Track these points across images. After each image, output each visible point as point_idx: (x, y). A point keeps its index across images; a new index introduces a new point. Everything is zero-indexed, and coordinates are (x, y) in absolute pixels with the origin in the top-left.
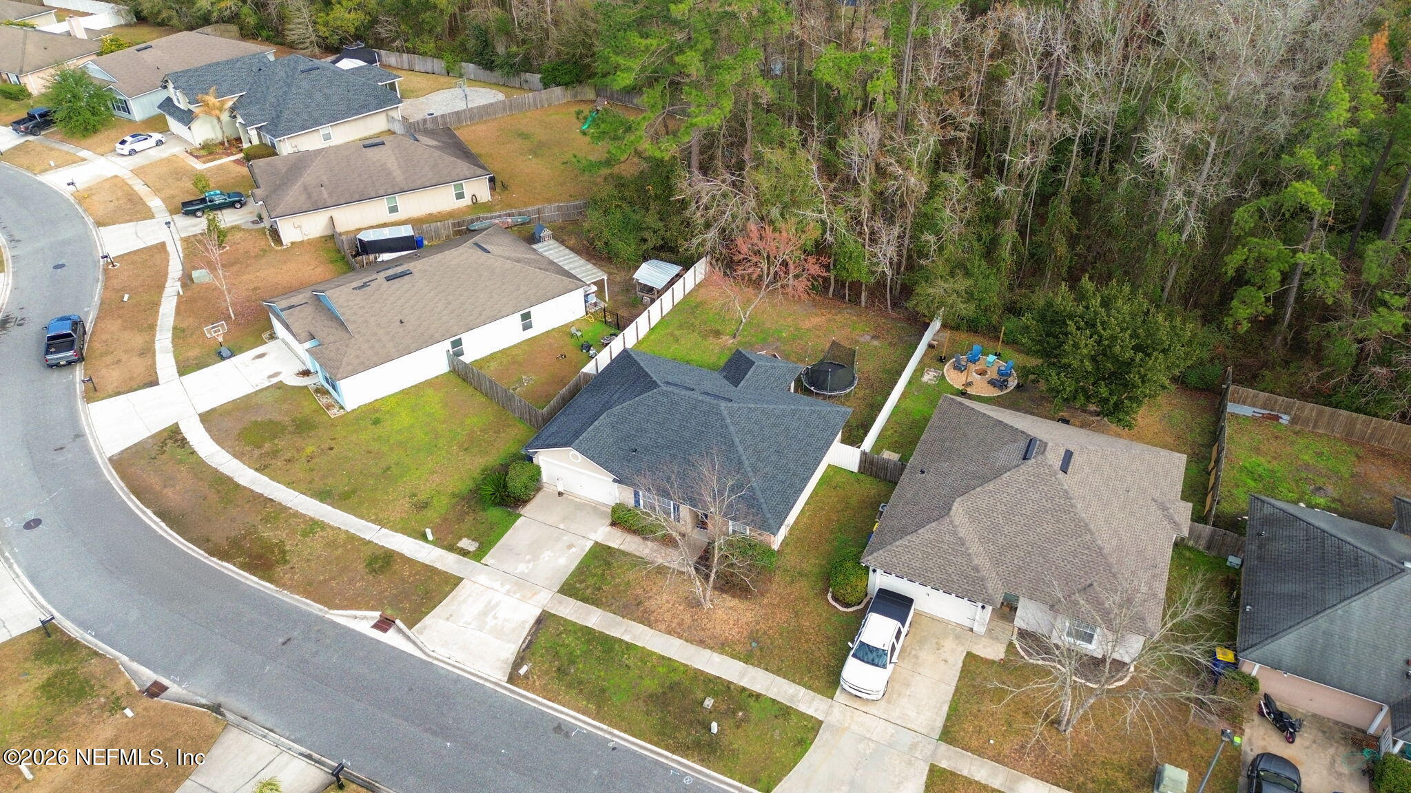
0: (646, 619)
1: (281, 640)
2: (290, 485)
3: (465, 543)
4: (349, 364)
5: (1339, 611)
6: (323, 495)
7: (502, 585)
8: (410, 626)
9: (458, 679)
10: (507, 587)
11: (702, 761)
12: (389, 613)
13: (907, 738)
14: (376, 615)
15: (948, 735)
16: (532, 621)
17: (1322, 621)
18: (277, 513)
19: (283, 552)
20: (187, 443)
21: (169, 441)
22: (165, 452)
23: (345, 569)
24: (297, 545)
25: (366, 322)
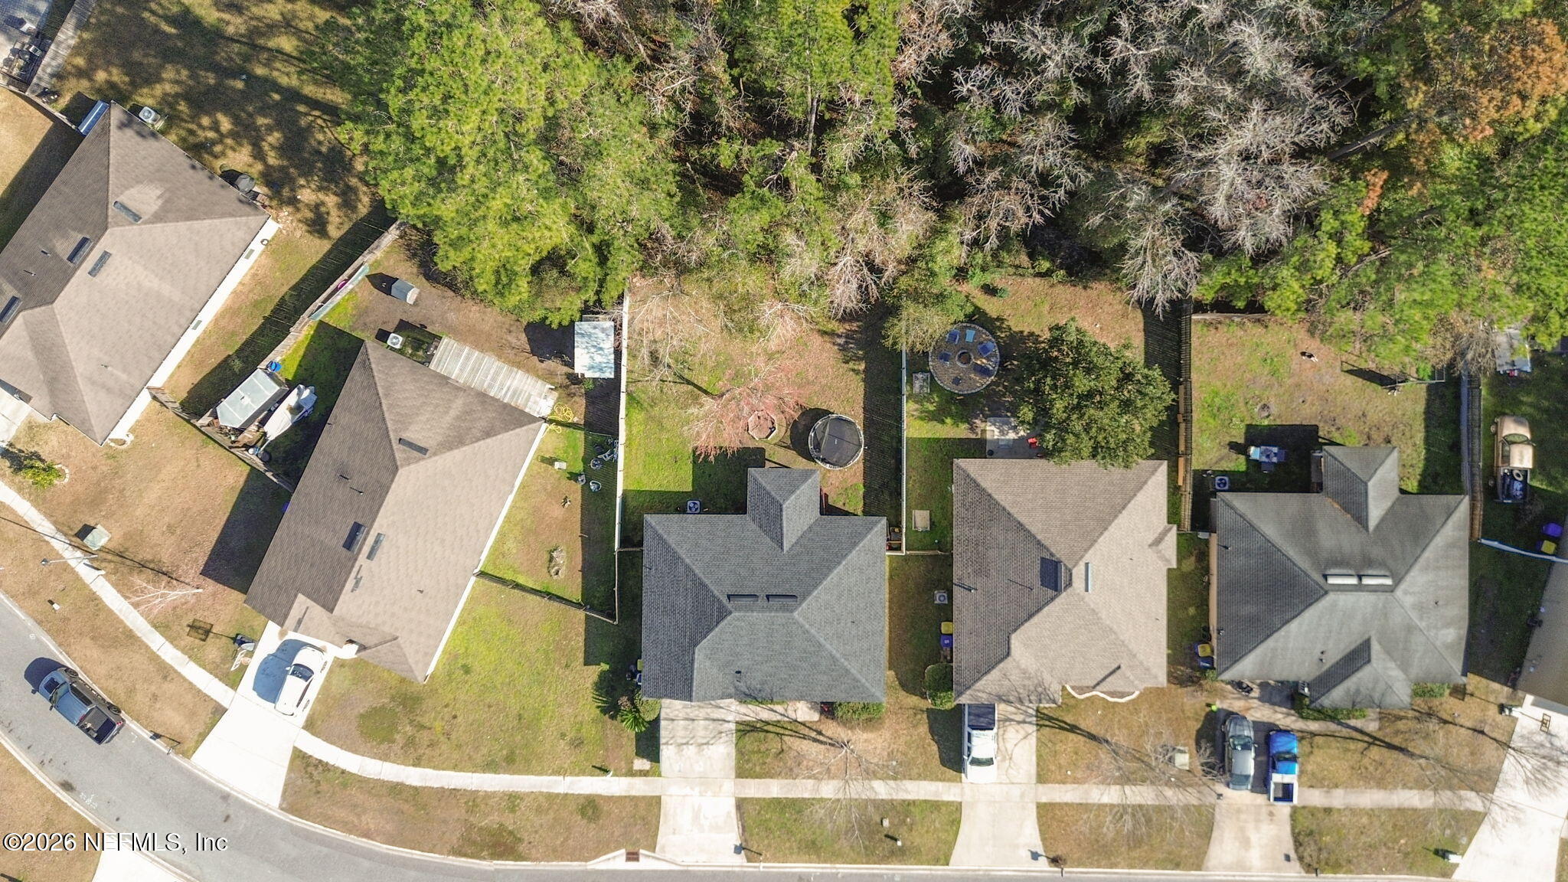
0: (810, 774)
2: (455, 768)
3: (639, 765)
4: (417, 663)
5: (1282, 632)
6: (490, 766)
7: (692, 788)
8: (654, 849)
9: (714, 874)
10: (697, 789)
11: (901, 862)
12: (631, 849)
14: (623, 851)
15: (1042, 778)
16: (733, 810)
17: (1270, 643)
18: (473, 800)
19: (511, 833)
20: (327, 763)
21: (309, 769)
22: (319, 782)
23: (568, 829)
24: (515, 823)
25: (393, 615)
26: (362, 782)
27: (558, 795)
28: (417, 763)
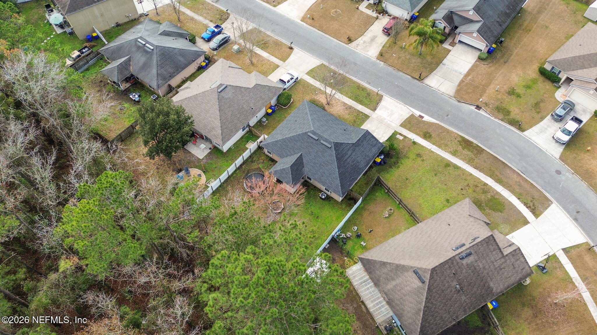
0: (345, 104)
1: (449, 116)
2: (471, 175)
3: (401, 138)
4: (466, 204)
6: (457, 167)
7: (387, 122)
8: (412, 114)
9: (397, 99)
10: (385, 121)
12: (420, 119)
14: (423, 120)
15: (277, 66)
16: (377, 110)
18: (470, 162)
19: (461, 145)
20: (525, 205)
21: (533, 208)
22: (531, 202)
23: (438, 135)
24: (458, 147)
25: (466, 223)
26: (513, 191)
27: (436, 146)
28: (485, 184)
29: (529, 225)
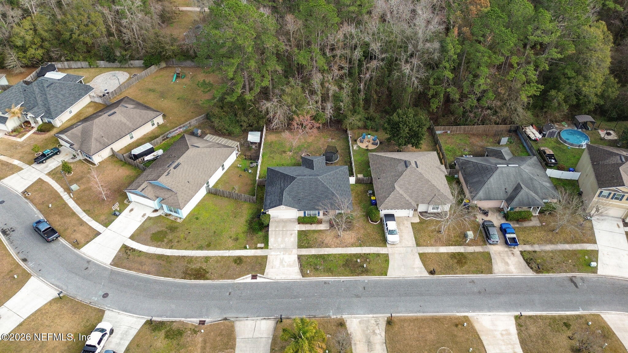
0: (327, 246)
1: (228, 294)
2: (186, 249)
3: (259, 245)
4: (182, 203)
5: (488, 182)
6: (200, 248)
7: (280, 253)
8: (263, 274)
9: (288, 283)
10: (282, 253)
11: (366, 275)
12: (254, 274)
13: (409, 250)
14: (250, 275)
15: (418, 245)
16: (297, 259)
17: (486, 186)
18: (190, 259)
19: (204, 270)
20: (135, 249)
21: (127, 251)
22: (129, 255)
23: (229, 267)
24: (207, 266)
25: (177, 186)
26: (147, 255)
27: (226, 257)
28: (171, 248)
29: (130, 235)
